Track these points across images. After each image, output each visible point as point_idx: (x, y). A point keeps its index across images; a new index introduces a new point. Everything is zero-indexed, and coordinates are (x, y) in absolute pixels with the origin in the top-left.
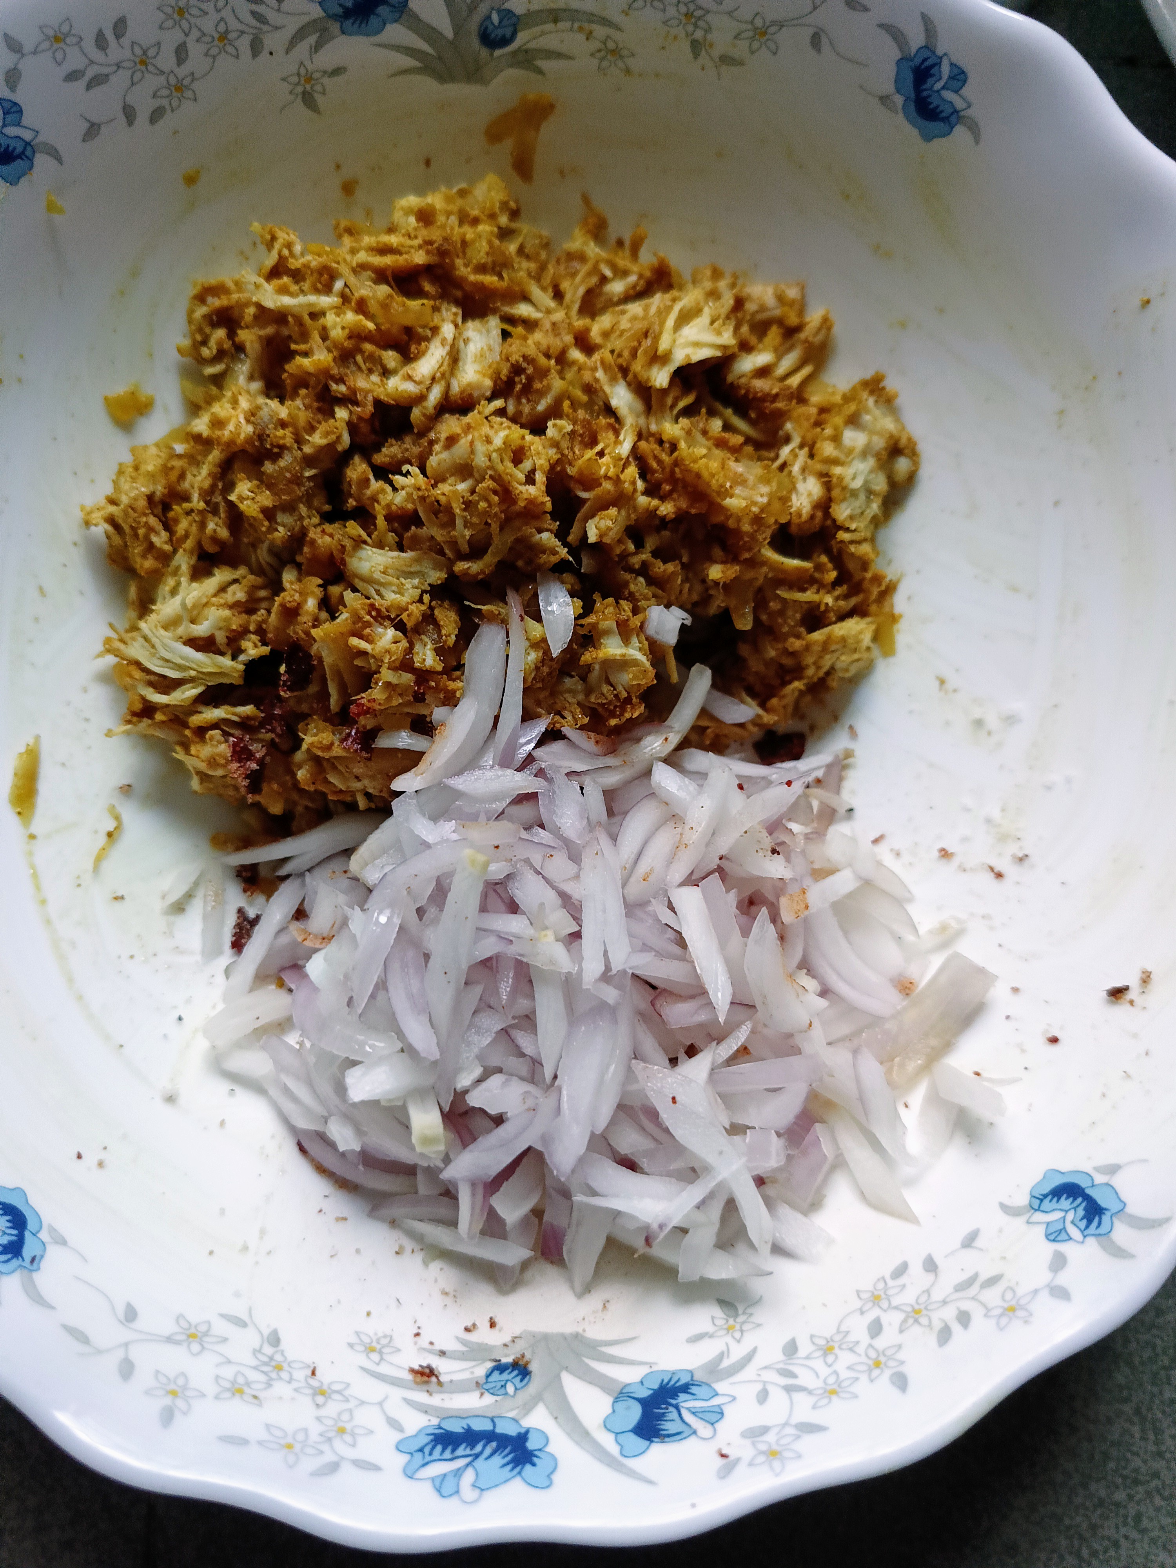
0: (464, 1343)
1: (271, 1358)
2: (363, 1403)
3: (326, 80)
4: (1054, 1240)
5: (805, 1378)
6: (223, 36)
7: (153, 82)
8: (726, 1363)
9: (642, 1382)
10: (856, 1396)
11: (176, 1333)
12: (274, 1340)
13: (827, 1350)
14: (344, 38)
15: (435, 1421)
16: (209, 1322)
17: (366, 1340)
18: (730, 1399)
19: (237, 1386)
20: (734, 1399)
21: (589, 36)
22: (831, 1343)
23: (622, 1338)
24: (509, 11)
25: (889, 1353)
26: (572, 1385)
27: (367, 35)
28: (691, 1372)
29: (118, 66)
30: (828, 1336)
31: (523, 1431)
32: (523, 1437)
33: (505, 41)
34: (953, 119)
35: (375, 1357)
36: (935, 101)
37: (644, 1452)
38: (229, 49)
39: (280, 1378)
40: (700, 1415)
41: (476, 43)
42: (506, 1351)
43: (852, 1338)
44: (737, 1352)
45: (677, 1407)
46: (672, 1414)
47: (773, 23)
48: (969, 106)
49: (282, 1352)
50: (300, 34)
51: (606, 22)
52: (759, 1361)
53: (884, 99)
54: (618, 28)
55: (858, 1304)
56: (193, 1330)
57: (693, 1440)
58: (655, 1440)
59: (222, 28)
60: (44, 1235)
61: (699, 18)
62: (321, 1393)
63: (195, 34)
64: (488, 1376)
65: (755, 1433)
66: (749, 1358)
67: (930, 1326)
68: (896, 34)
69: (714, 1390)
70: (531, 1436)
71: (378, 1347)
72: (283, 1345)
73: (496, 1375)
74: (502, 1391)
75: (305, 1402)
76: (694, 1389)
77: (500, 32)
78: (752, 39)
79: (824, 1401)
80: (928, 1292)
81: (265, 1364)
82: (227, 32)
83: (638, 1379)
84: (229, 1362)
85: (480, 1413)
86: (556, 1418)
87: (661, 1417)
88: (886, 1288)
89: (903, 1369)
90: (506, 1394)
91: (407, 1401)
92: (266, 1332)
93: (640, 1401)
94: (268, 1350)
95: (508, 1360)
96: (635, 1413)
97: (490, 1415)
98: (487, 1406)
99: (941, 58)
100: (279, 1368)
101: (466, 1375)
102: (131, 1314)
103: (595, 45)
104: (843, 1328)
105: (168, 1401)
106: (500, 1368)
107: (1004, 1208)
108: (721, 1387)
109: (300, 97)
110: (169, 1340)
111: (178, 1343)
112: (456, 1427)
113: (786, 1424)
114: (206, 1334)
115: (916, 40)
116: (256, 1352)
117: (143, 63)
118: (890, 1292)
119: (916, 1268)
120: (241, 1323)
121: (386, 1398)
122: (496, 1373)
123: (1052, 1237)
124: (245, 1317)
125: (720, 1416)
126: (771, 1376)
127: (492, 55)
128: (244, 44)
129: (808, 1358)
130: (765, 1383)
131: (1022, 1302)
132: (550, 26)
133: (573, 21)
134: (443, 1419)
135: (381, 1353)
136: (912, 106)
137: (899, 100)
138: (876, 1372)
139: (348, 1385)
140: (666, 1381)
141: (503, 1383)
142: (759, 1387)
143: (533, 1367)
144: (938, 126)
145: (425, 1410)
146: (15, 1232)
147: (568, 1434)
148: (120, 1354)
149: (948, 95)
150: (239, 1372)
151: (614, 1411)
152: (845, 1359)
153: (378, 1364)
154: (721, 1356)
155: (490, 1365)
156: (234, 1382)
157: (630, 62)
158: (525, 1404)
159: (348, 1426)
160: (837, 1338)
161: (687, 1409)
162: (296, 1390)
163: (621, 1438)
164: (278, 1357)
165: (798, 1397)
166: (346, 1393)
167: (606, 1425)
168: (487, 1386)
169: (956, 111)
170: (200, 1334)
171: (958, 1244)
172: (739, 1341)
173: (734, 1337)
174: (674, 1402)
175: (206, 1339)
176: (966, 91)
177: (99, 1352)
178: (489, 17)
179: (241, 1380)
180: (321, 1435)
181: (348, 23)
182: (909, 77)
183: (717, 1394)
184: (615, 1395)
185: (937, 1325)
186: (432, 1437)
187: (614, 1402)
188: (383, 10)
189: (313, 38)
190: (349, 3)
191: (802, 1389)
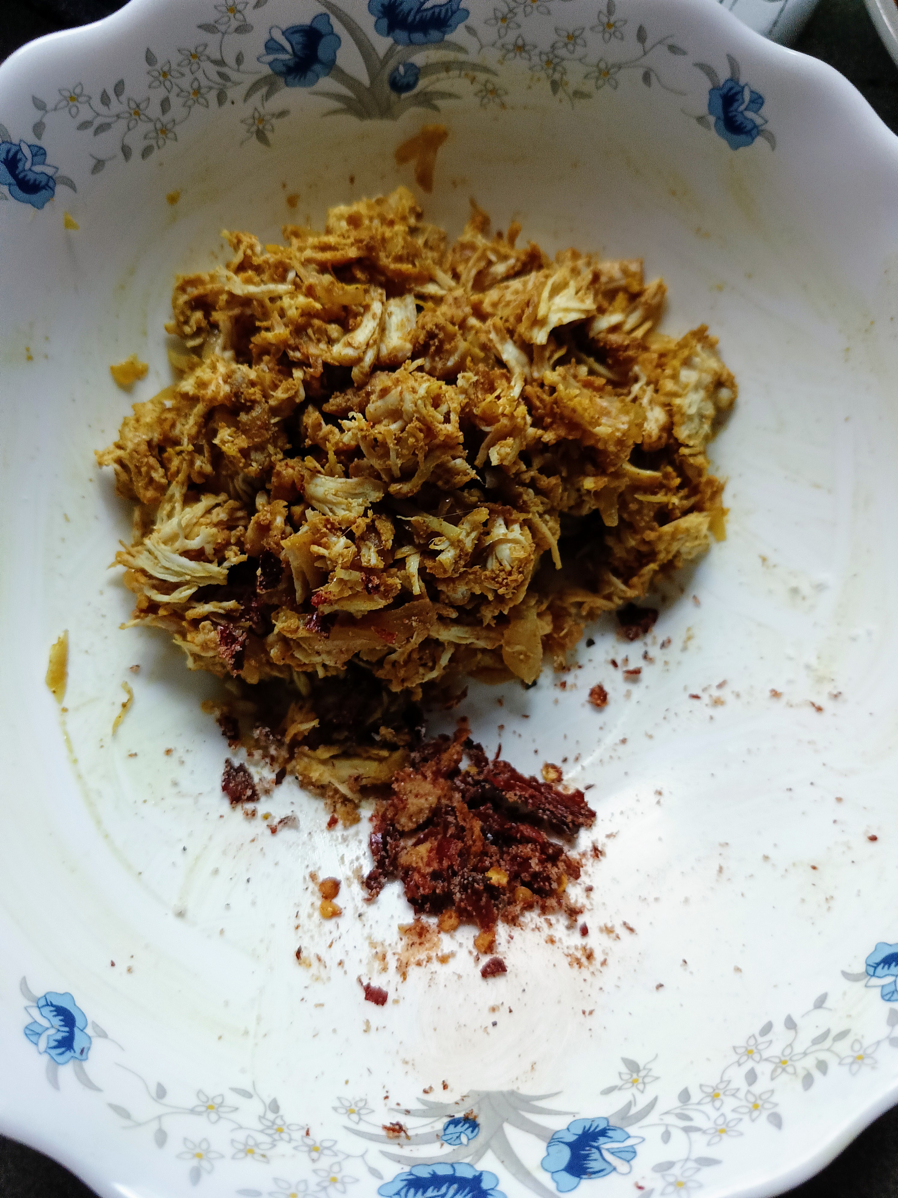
0: (424, 1102)
1: (273, 1123)
2: (348, 1156)
3: (274, 121)
4: (889, 1000)
5: (699, 1121)
6: (197, 92)
7: (144, 127)
8: (634, 1110)
9: (568, 1129)
10: (741, 1134)
11: (198, 1106)
12: (275, 1107)
13: (714, 1096)
14: (287, 89)
15: (407, 1169)
16: (222, 1096)
17: (347, 1104)
18: (641, 1140)
19: (248, 1147)
20: (644, 1140)
21: (473, 80)
22: (717, 1091)
23: (549, 1093)
24: (412, 65)
25: (765, 1097)
26: (511, 1132)
27: (304, 86)
28: (607, 1119)
29: (118, 116)
30: (714, 1085)
31: (477, 1174)
32: (478, 1179)
33: (409, 87)
34: (754, 132)
35: (355, 1117)
36: (739, 119)
37: (575, 1188)
38: (201, 100)
39: (282, 1139)
40: (618, 1154)
41: (387, 88)
42: (457, 1107)
43: (733, 1086)
44: (642, 1101)
45: (598, 1148)
46: (595, 1154)
47: (613, 66)
48: (766, 122)
49: (282, 1117)
50: (254, 87)
51: (486, 70)
52: (661, 1107)
53: (701, 120)
54: (495, 74)
55: (735, 1058)
56: (210, 1103)
57: (613, 1175)
58: (584, 1176)
59: (196, 85)
60: (89, 1031)
61: (557, 64)
62: (315, 1149)
63: (176, 90)
64: (445, 1129)
65: (664, 1167)
66: (652, 1105)
67: (795, 1073)
68: (708, 70)
69: (627, 1133)
70: (484, 1177)
71: (356, 1109)
72: (281, 1112)
73: (451, 1128)
74: (458, 1142)
75: (303, 1158)
76: (610, 1133)
77: (405, 81)
78: (597, 79)
79: (716, 1139)
80: (790, 1045)
81: (269, 1128)
82: (199, 87)
83: (565, 1127)
84: (241, 1127)
85: (441, 1160)
86: (503, 1162)
87: (586, 1157)
88: (756, 1044)
89: (778, 1110)
90: (461, 1143)
91: (384, 1154)
92: (268, 1101)
93: (569, 1144)
94: (271, 1116)
95: (460, 1115)
96: (565, 1155)
97: (450, 1162)
98: (447, 1155)
99: (743, 88)
100: (280, 1130)
101: (427, 1130)
102: (161, 1092)
103: (477, 87)
104: (726, 1078)
105: (195, 1162)
106: (455, 1122)
107: (845, 974)
108: (632, 1130)
109: (255, 135)
110: (192, 1111)
111: (200, 1113)
112: (424, 1173)
113: (687, 1160)
114: (221, 1105)
115: (724, 74)
116: (261, 1118)
117: (137, 113)
118: (761, 1047)
119: (779, 1027)
120: (247, 1095)
121: (366, 1152)
122: (452, 1127)
123: (887, 998)
124: (250, 1089)
125: (633, 1155)
126: (671, 1120)
127: (399, 98)
128: (212, 97)
129: (699, 1103)
130: (667, 1125)
131: (869, 1051)
132: (443, 75)
133: (461, 70)
134: (413, 1167)
135: (359, 1114)
136: (721, 123)
137: (712, 119)
138: (755, 1114)
139: (336, 1142)
140: (587, 1128)
141: (457, 1135)
142: (662, 1129)
143: (480, 1120)
144: (742, 138)
145: (398, 1159)
146: (67, 1029)
147: (514, 1175)
148: (155, 1126)
149: (750, 115)
150: (249, 1136)
151: (548, 1154)
152: (729, 1104)
153: (358, 1123)
154: (629, 1105)
155: (446, 1120)
156: (246, 1144)
157: (506, 99)
158: (477, 1152)
159: (339, 1176)
160: (722, 1086)
161: (608, 1150)
162: (295, 1148)
163: (557, 1176)
164: (279, 1122)
165: (695, 1136)
166: (335, 1148)
167: (543, 1166)
168: (445, 1138)
169: (755, 126)
170: (216, 1106)
171: (811, 1007)
172: (642, 1092)
173: (638, 1089)
174: (595, 1144)
175: (221, 1109)
176: (764, 111)
177: (139, 1125)
178: (397, 69)
179: (251, 1142)
180: (318, 1184)
181: (290, 79)
182: (719, 102)
183: (629, 1137)
184: (548, 1141)
185: (801, 1073)
186: (405, 1183)
187: (548, 1147)
188: (317, 67)
189: (264, 90)
190: (291, 63)
191: (697, 1129)
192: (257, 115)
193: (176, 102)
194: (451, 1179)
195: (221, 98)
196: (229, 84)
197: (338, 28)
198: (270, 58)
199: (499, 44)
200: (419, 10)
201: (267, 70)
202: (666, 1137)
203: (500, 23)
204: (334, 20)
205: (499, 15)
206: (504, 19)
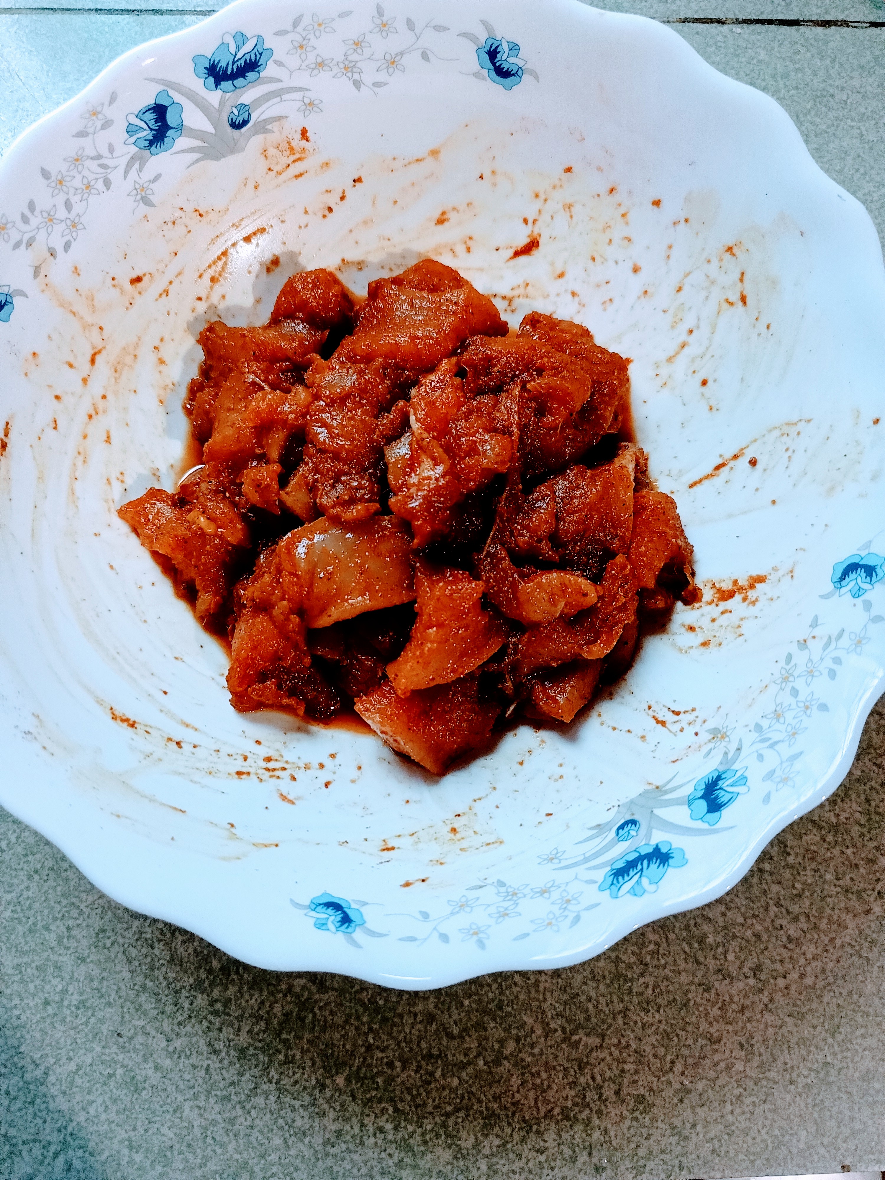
1: (507, 892)
2: (567, 883)
3: (152, 186)
4: (858, 596)
5: (776, 736)
6: (87, 186)
7: (59, 229)
8: (730, 755)
9: (695, 790)
10: (806, 729)
11: (453, 909)
12: (502, 884)
13: (777, 717)
14: (153, 158)
15: (609, 868)
17: (545, 857)
18: (745, 769)
19: (502, 913)
20: (747, 767)
21: (293, 100)
22: (777, 713)
23: (670, 779)
24: (243, 105)
25: (809, 699)
27: (166, 150)
28: (716, 770)
29: (38, 228)
31: (654, 847)
32: (657, 849)
33: (245, 123)
34: (520, 72)
35: (555, 861)
36: (505, 66)
37: (720, 817)
38: (93, 191)
39: (519, 898)
40: (736, 784)
41: (228, 130)
42: (617, 820)
43: (786, 704)
44: (733, 746)
45: (720, 789)
46: (721, 793)
47: (397, 54)
48: (527, 62)
49: (510, 887)
50: (129, 165)
51: (300, 89)
52: (746, 743)
53: (474, 75)
54: (309, 90)
56: (460, 904)
57: (740, 797)
58: (721, 809)
59: (85, 181)
60: (353, 906)
61: (353, 67)
63: (72, 191)
64: (617, 834)
65: (769, 776)
66: (740, 746)
67: (821, 674)
68: (469, 36)
69: (734, 770)
70: (660, 846)
71: (553, 856)
72: (508, 884)
74: (630, 836)
75: (540, 900)
76: (723, 776)
77: (241, 119)
78: (388, 69)
79: (793, 741)
80: (810, 659)
81: (507, 896)
82: (89, 182)
83: (692, 790)
84: (489, 905)
85: (627, 852)
86: (667, 831)
87: (717, 798)
88: (787, 672)
89: (821, 701)
90: (633, 836)
91: (587, 869)
93: (701, 797)
94: (503, 890)
95: (621, 822)
96: (703, 804)
97: (633, 850)
98: (628, 847)
99: (501, 41)
100: (514, 894)
101: (605, 842)
103: (298, 104)
104: (778, 702)
106: (621, 828)
107: (822, 597)
108: (736, 767)
109: (141, 201)
112: (620, 865)
115: (483, 36)
116: (497, 894)
117: (50, 220)
118: (791, 672)
121: (576, 874)
122: (620, 832)
123: (856, 596)
125: (745, 779)
126: (757, 745)
127: (240, 133)
128: (100, 185)
129: (770, 727)
130: (757, 751)
131: (862, 635)
132: (268, 104)
133: (280, 96)
134: (612, 865)
135: (557, 858)
136: (493, 74)
137: (485, 72)
138: (809, 711)
139: (554, 880)
140: (707, 781)
141: (627, 833)
142: (755, 754)
143: (636, 819)
144: (512, 79)
145: (599, 866)
146: (340, 912)
147: (677, 834)
148: (435, 934)
149: (512, 60)
150: (497, 907)
151: (692, 810)
152: (789, 716)
153: (559, 863)
154: (726, 754)
155: (614, 830)
156: (499, 912)
157: (322, 106)
158: (646, 835)
159: (569, 897)
160: (778, 708)
161: (727, 786)
163: (705, 818)
164: (510, 890)
165: (778, 747)
166: (556, 884)
167: (693, 819)
168: (621, 839)
169: (520, 68)
170: (465, 904)
172: (730, 742)
173: (726, 742)
174: (717, 788)
175: (469, 903)
176: (522, 54)
177: (426, 940)
178: (232, 112)
179: (501, 910)
181: (153, 149)
182: (486, 58)
183: (737, 771)
184: (687, 803)
185: (826, 672)
186: (612, 876)
187: (689, 806)
188: (170, 133)
189: (136, 166)
190: (150, 137)
191: (777, 743)
192: (137, 186)
193: (74, 199)
194: (640, 859)
195: (107, 184)
196: (109, 171)
197: (177, 98)
198: (133, 139)
199: (304, 67)
200: (234, 63)
201: (134, 149)
202: (760, 757)
203: (299, 51)
204: (172, 93)
205: (297, 45)
206: (301, 47)
